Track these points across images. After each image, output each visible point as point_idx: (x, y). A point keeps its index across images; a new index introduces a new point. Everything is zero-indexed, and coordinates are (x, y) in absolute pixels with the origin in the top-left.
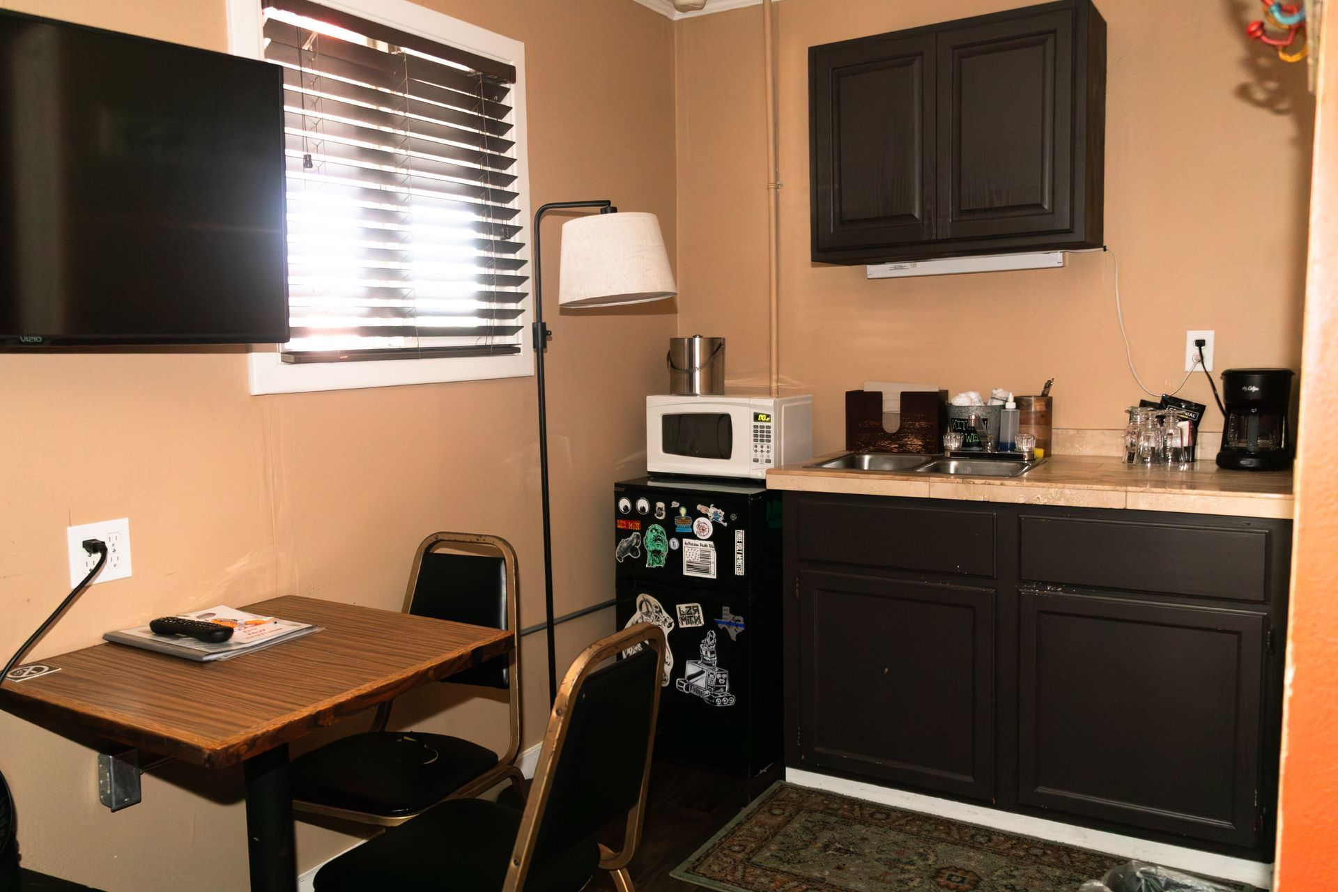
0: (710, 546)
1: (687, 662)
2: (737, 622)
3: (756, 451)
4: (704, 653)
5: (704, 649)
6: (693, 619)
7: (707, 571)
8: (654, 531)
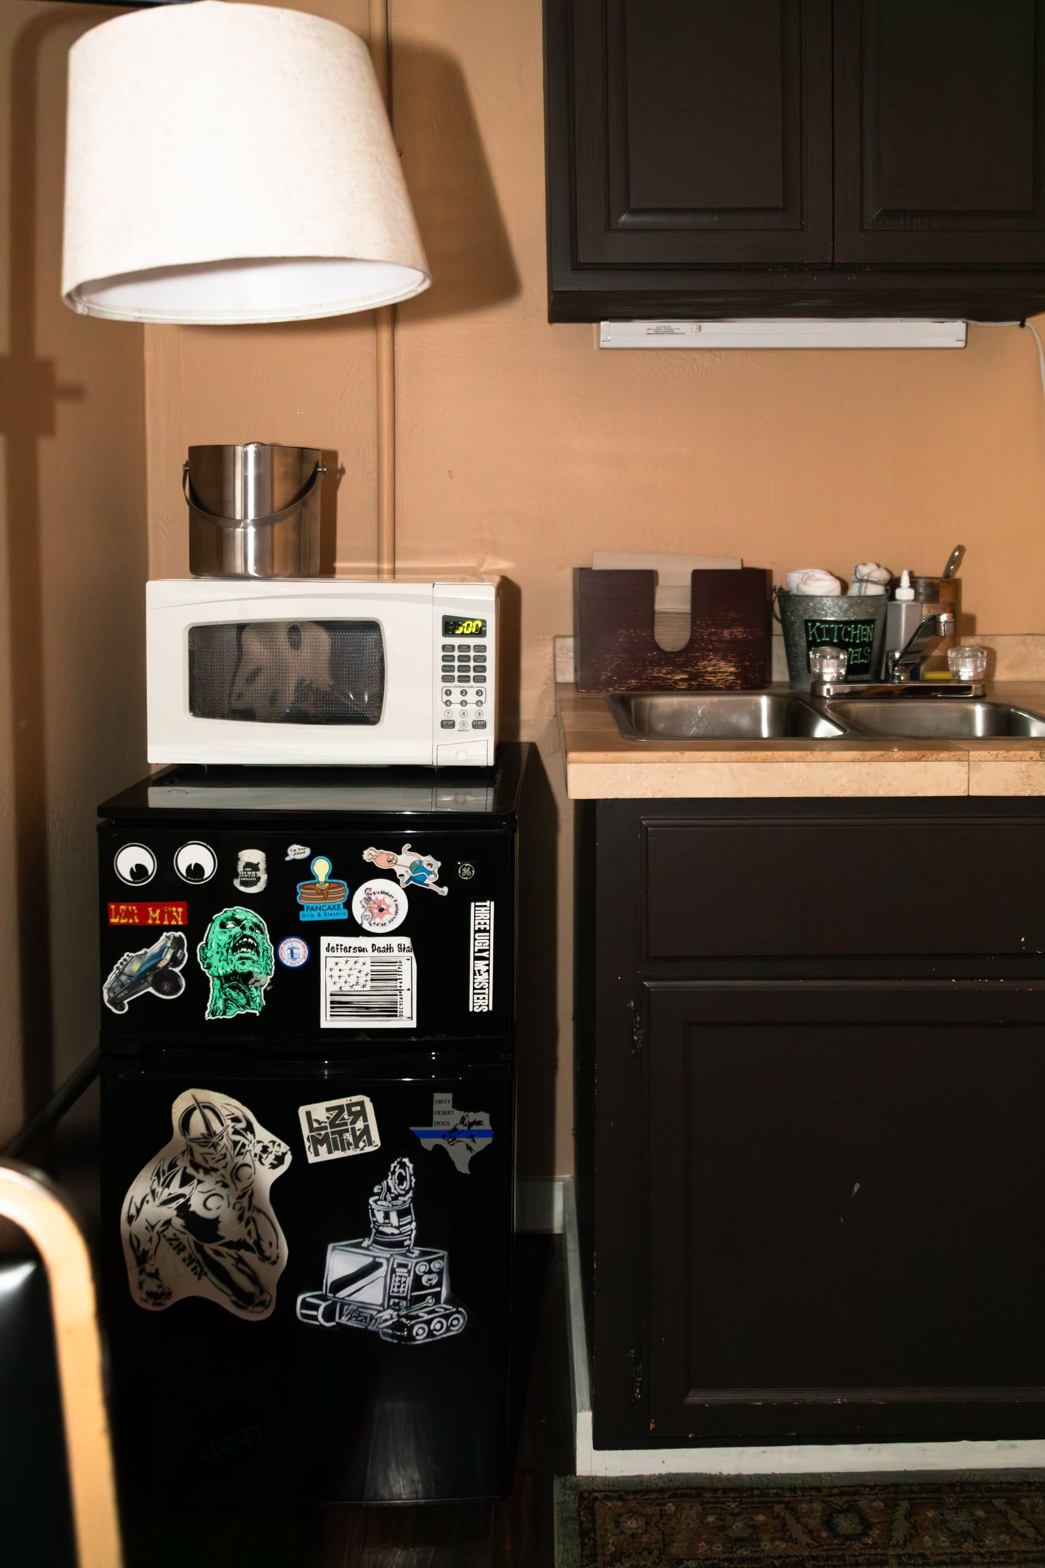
0: (401, 948)
1: (330, 1246)
2: (474, 1128)
3: (448, 703)
4: (380, 1217)
5: (378, 1208)
6: (348, 1137)
7: (391, 1012)
8: (230, 925)
